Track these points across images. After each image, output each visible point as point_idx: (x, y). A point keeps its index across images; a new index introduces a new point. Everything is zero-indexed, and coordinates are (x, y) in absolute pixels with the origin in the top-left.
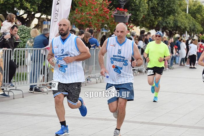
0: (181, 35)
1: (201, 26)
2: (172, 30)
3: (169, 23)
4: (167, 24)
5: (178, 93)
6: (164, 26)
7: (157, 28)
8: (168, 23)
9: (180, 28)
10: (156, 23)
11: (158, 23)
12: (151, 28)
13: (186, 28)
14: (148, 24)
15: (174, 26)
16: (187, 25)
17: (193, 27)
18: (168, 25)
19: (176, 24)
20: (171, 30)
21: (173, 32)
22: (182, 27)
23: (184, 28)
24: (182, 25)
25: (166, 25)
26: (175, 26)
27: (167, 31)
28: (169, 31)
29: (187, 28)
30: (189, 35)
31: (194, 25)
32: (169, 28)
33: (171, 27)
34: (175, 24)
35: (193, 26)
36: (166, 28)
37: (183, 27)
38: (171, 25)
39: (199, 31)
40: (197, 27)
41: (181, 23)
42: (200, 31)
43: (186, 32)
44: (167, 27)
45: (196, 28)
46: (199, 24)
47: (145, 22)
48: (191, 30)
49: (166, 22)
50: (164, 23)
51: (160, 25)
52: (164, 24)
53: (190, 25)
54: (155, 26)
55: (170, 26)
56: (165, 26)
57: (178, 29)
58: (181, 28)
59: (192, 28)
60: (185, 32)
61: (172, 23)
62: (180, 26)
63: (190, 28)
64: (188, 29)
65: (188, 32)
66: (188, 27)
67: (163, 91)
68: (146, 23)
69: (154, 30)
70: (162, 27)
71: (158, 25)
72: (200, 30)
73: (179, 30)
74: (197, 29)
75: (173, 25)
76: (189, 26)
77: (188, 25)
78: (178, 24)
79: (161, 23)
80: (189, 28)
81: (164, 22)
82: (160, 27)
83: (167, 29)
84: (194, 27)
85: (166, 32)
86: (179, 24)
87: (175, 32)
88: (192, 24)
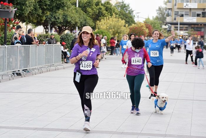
0: (71, 31)
1: (93, 21)
2: (62, 25)
3: (58, 18)
4: (56, 19)
5: (72, 94)
8: (57, 18)
9: (70, 24)
10: (44, 18)
11: (46, 18)
12: (37, 24)
13: (76, 23)
14: (35, 19)
15: (63, 21)
16: (77, 20)
17: (84, 22)
18: (57, 20)
19: (66, 19)
21: (62, 28)
22: (72, 23)
23: (74, 23)
24: (73, 20)
25: (55, 20)
26: (65, 21)
28: (58, 27)
29: (78, 23)
32: (59, 23)
33: (61, 23)
35: (84, 21)
37: (73, 22)
40: (88, 22)
41: (71, 18)
42: (92, 26)
43: (77, 28)
44: (56, 23)
46: (90, 19)
48: (82, 26)
49: (55, 17)
51: (48, 21)
52: (53, 20)
53: (81, 20)
54: (43, 22)
55: (59, 22)
56: (54, 21)
57: (68, 25)
59: (83, 23)
60: (76, 27)
61: (62, 18)
62: (70, 21)
63: (81, 23)
64: (79, 25)
65: (79, 28)
66: (79, 22)
67: (56, 93)
68: (33, 18)
69: (42, 26)
70: (51, 23)
71: (46, 20)
72: (92, 25)
76: (80, 21)
77: (79, 19)
79: (49, 18)
80: (80, 23)
81: (52, 18)
82: (48, 23)
85: (55, 28)
86: (69, 20)
87: (65, 27)
88: (83, 19)
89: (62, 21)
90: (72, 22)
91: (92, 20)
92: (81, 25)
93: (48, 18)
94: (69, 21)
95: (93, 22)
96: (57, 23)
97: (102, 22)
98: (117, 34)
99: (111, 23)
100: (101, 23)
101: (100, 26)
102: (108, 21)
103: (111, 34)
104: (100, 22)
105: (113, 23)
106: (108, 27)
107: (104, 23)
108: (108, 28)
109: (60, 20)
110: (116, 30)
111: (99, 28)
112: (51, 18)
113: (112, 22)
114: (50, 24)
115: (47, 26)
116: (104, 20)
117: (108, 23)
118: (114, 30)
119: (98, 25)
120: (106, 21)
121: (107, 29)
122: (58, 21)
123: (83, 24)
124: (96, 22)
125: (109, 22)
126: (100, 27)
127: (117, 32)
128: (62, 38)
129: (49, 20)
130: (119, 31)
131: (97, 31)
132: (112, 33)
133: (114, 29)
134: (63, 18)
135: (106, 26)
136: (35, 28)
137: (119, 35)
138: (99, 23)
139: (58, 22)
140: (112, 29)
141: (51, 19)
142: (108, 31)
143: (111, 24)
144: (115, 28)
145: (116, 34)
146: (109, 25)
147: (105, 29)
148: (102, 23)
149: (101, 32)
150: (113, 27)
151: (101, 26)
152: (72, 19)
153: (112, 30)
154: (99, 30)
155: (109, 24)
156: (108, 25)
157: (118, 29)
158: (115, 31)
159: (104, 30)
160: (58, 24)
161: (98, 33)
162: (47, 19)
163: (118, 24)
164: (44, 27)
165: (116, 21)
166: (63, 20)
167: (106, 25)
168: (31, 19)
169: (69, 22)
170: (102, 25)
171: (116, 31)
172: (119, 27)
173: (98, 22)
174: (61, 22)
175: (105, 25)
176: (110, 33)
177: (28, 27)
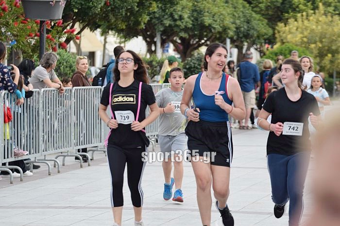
1: (268, 24)
2: (189, 35)
3: (181, 18)
4: (175, 20)
6: (167, 25)
7: (148, 33)
8: (176, 17)
9: (211, 31)
10: (146, 18)
11: (151, 18)
12: (129, 33)
13: (225, 29)
14: (122, 21)
15: (193, 25)
16: (228, 21)
17: (245, 27)
18: (178, 23)
19: (200, 19)
20: (188, 37)
21: (191, 42)
22: (214, 28)
23: (221, 30)
24: (216, 21)
25: (172, 23)
26: (198, 24)
27: (175, 38)
28: (181, 38)
29: (229, 29)
30: (237, 47)
31: (248, 22)
33: (186, 30)
34: (197, 20)
35: (245, 24)
36: (173, 30)
37: (218, 27)
38: (187, 22)
39: (263, 36)
40: (256, 27)
41: (213, 17)
42: (265, 37)
43: (228, 41)
44: (176, 29)
45: (253, 29)
46: (261, 18)
47: (114, 16)
48: (241, 35)
49: (172, 15)
50: (166, 19)
51: (156, 24)
52: (167, 22)
53: (238, 22)
54: (143, 26)
55: (183, 27)
56: (170, 26)
57: (205, 33)
58: (213, 31)
59: (242, 29)
60: (225, 40)
61: (189, 18)
62: (210, 25)
63: (237, 28)
64: (231, 33)
65: (233, 41)
66: (233, 27)
68: (117, 19)
69: (140, 38)
70: (162, 29)
71: (149, 24)
72: (266, 34)
73: (206, 36)
74: (256, 30)
75: (191, 22)
76: (234, 23)
77: (232, 20)
78: (203, 20)
79: (158, 18)
80: (235, 29)
81: (166, 17)
82: (155, 29)
83: (177, 34)
84: (248, 27)
85: (174, 42)
86: (207, 21)
87: (197, 40)
88: (242, 19)
89: (191, 26)
90: (214, 26)
91: (266, 21)
92: (238, 34)
93: (156, 18)
94: (207, 25)
95: (267, 26)
96: (178, 30)
97: (291, 26)
98: (330, 55)
99: (314, 27)
100: (287, 28)
101: (284, 35)
102: (306, 22)
103: (314, 55)
104: (286, 26)
105: (319, 27)
106: (306, 37)
107: (297, 30)
108: (305, 40)
109: (184, 23)
110: (326, 44)
111: (284, 41)
112: (163, 17)
113: (317, 26)
114: (160, 33)
115: (152, 37)
116: (296, 20)
117: (306, 28)
118: (320, 45)
119: (281, 34)
120: (300, 22)
121: (303, 42)
122: (180, 26)
123: (244, 32)
124: (277, 25)
125: (308, 25)
126: (286, 38)
127: (330, 51)
128: (187, 67)
129: (157, 22)
130: (334, 48)
131: (277, 48)
132: (316, 52)
133: (321, 42)
134: (193, 16)
135: (301, 35)
136: (125, 41)
137: (333, 56)
138: (284, 28)
139: (181, 28)
140: (315, 43)
141: (162, 21)
142: (307, 48)
143: (312, 31)
144: (324, 40)
145: (326, 55)
146: (309, 33)
147: (299, 44)
148: (290, 29)
149: (287, 52)
150: (317, 39)
151: (289, 37)
152: (214, 20)
153: (316, 46)
154: (284, 46)
155: (309, 31)
156: (306, 33)
157: (332, 41)
158: (324, 47)
159: (297, 45)
160: (180, 32)
161: (281, 54)
162: (154, 20)
163: (333, 29)
164: (146, 41)
165: (325, 23)
166: (193, 21)
167: (302, 33)
168: (113, 21)
169: (207, 27)
170: (290, 32)
171: (326, 48)
172: (334, 38)
173: (281, 25)
174: (188, 28)
175: (298, 33)
176: (312, 53)
177: (108, 40)
